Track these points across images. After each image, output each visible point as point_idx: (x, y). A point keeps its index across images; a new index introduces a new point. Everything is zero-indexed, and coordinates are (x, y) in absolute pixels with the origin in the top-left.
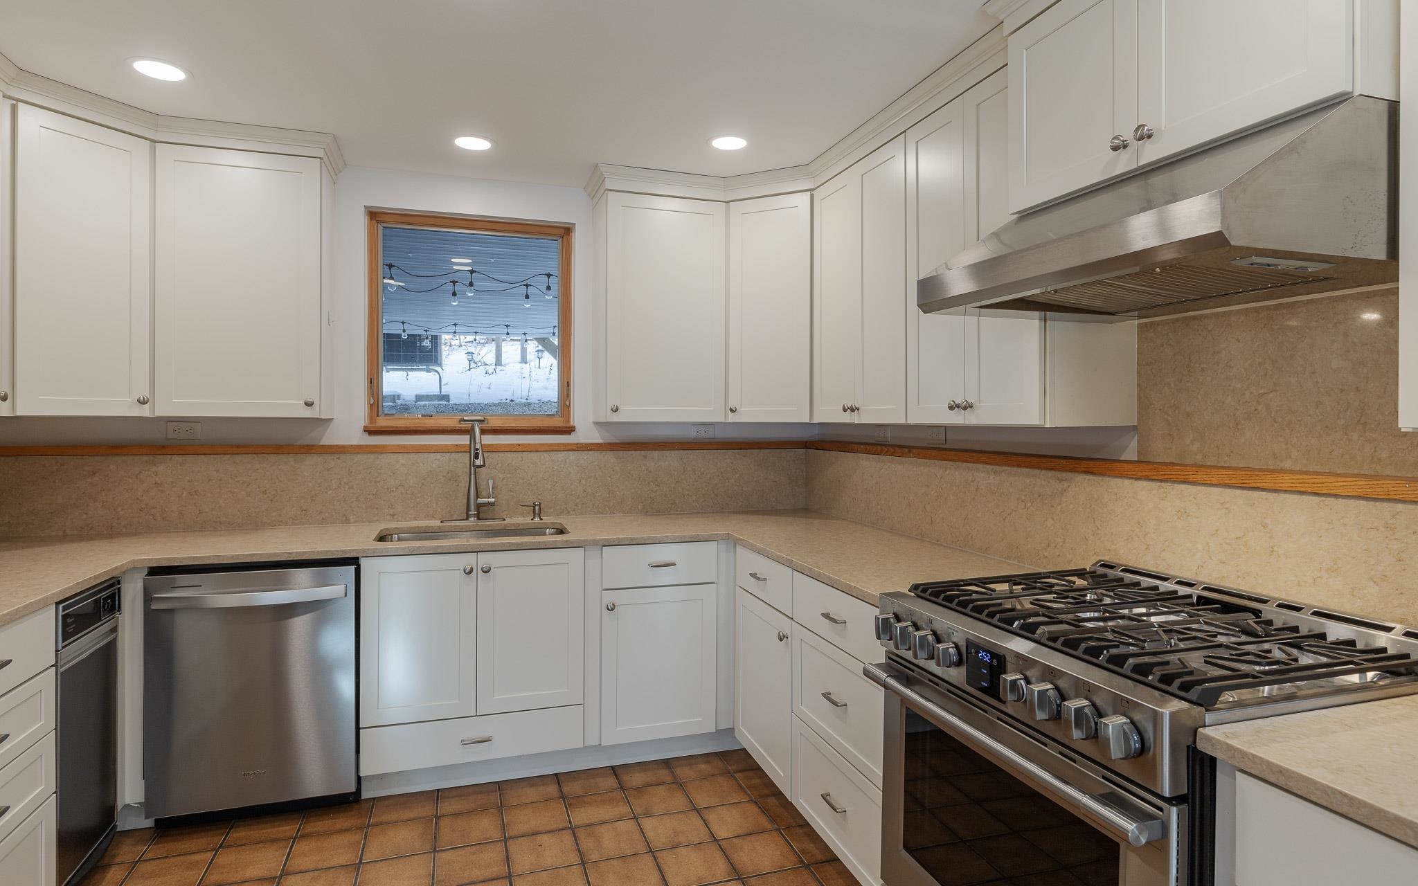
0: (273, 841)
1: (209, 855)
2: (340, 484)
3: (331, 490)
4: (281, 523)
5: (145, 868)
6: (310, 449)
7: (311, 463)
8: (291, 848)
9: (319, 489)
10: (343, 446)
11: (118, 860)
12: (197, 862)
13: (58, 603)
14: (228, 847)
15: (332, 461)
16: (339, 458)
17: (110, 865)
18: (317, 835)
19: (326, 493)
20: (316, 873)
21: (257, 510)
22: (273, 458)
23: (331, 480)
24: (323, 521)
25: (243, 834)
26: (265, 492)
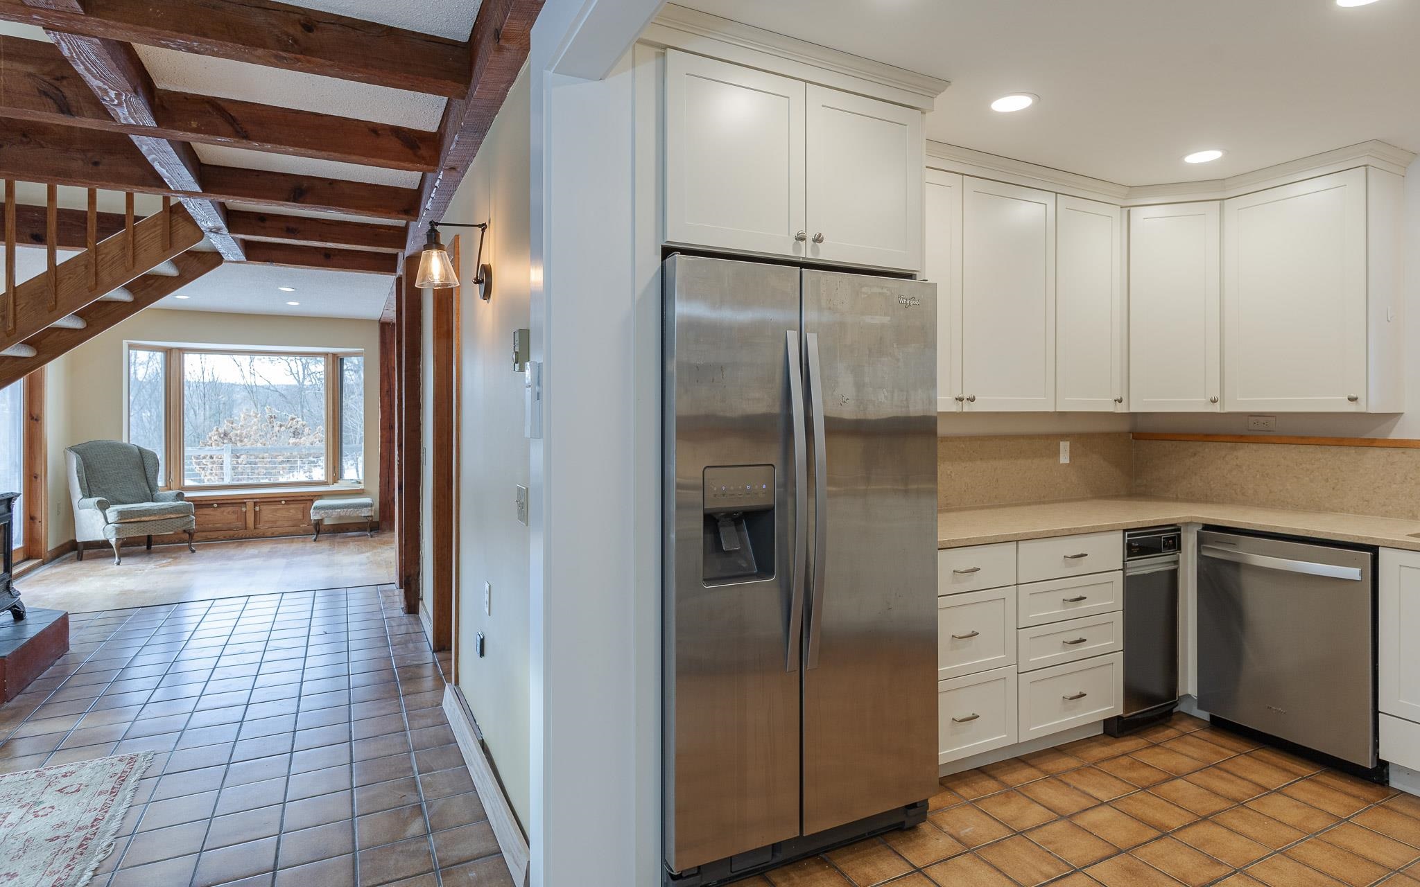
0: (1285, 770)
1: (1234, 754)
2: (1406, 479)
3: (1395, 484)
4: (1342, 510)
5: (1189, 739)
6: (1371, 443)
7: (1374, 456)
8: (1296, 781)
9: (1382, 482)
10: (1408, 440)
11: (1178, 727)
12: (1222, 753)
13: (1125, 531)
14: (1251, 757)
15: (1397, 455)
16: (1403, 453)
17: (1171, 727)
18: (1326, 786)
19: (1390, 486)
20: (1302, 804)
21: (1320, 496)
22: (1334, 449)
23: (1395, 474)
24: (1386, 514)
25: (1266, 755)
26: (1327, 480)
